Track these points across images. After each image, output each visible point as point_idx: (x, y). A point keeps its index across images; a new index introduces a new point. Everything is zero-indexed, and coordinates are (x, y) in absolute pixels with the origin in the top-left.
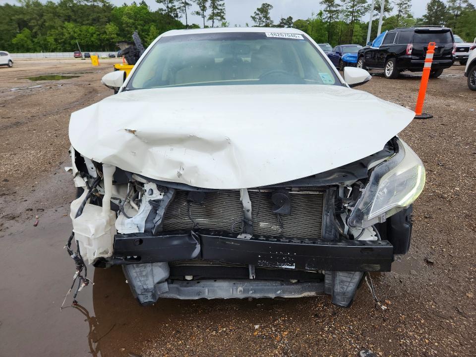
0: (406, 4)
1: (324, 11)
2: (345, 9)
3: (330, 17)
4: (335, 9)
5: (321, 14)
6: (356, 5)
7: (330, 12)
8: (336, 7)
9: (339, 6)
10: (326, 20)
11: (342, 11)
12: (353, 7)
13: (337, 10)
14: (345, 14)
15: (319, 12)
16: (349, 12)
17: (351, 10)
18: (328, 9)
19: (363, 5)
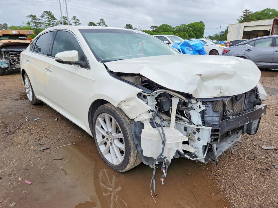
0: (78, 22)
1: (31, 22)
2: (44, 22)
3: (36, 26)
4: (37, 21)
5: (29, 23)
6: (50, 20)
7: (35, 23)
8: (38, 20)
9: (40, 20)
10: (33, 27)
11: (42, 23)
12: (49, 21)
13: (39, 22)
14: (45, 25)
15: (27, 22)
16: (47, 24)
17: (48, 23)
18: (33, 21)
19: (55, 21)
